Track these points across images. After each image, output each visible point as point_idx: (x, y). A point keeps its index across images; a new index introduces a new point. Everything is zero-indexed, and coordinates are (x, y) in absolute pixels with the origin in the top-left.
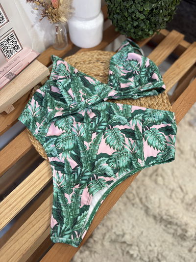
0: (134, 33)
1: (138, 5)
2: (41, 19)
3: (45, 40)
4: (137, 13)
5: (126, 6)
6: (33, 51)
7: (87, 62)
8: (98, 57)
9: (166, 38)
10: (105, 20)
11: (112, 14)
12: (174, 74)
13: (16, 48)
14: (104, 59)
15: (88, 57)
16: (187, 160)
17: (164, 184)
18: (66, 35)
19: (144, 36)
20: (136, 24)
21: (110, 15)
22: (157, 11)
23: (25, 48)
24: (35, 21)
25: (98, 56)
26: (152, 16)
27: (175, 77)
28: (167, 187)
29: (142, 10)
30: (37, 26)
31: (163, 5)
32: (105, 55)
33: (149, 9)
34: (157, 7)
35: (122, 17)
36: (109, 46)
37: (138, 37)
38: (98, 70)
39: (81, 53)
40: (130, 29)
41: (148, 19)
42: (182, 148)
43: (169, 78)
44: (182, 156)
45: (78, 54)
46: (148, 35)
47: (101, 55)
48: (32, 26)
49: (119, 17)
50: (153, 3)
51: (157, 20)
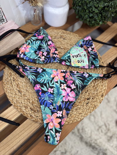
0: (89, 21)
1: (95, 2)
2: (24, 2)
3: (26, 17)
4: (93, 8)
5: (86, 2)
6: (15, 24)
7: (54, 37)
8: (61, 35)
9: (110, 28)
10: (70, 9)
11: (75, 6)
12: (112, 54)
13: (2, 21)
14: (65, 37)
15: (54, 33)
16: (111, 107)
17: (95, 121)
18: (41, 16)
19: (95, 24)
20: (91, 15)
21: (74, 6)
22: (108, 9)
23: (9, 22)
24: (19, 3)
25: (62, 33)
26: (104, 12)
27: (113, 56)
28: (96, 124)
29: (97, 6)
30: (21, 7)
31: (113, 5)
32: (67, 34)
33: (102, 6)
34: (109, 6)
35: (82, 9)
36: (71, 28)
37: (91, 25)
38: (60, 44)
39: (50, 29)
40: (87, 18)
41: (101, 13)
42: (109, 99)
43: (108, 56)
44: (108, 104)
45: (48, 30)
46: (98, 24)
47: (64, 33)
48: (17, 6)
49: (80, 8)
50: (106, 3)
51: (106, 15)
